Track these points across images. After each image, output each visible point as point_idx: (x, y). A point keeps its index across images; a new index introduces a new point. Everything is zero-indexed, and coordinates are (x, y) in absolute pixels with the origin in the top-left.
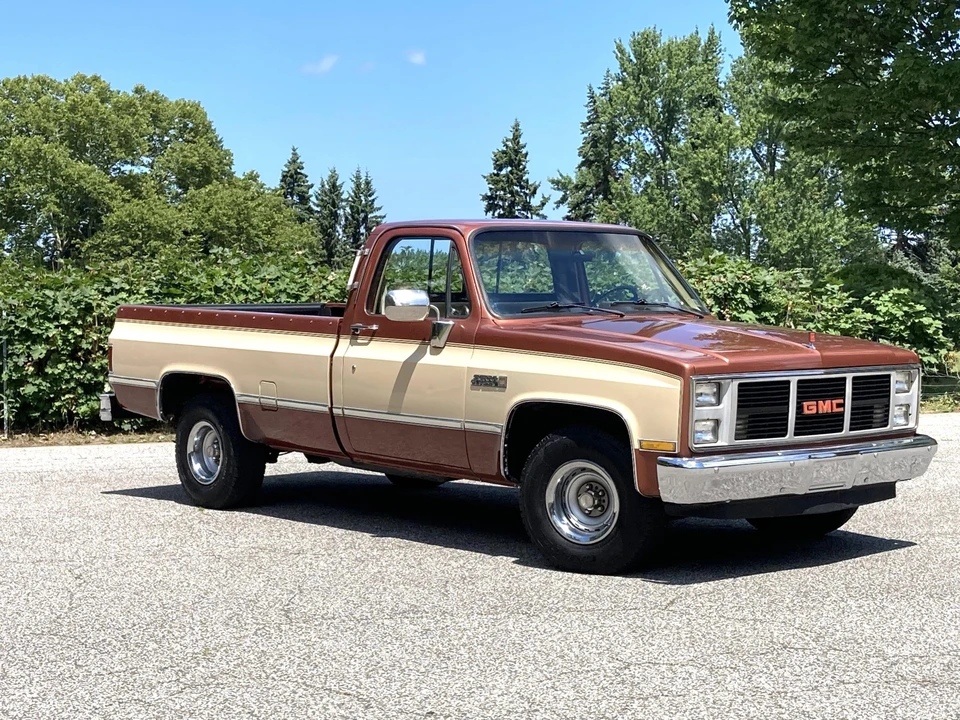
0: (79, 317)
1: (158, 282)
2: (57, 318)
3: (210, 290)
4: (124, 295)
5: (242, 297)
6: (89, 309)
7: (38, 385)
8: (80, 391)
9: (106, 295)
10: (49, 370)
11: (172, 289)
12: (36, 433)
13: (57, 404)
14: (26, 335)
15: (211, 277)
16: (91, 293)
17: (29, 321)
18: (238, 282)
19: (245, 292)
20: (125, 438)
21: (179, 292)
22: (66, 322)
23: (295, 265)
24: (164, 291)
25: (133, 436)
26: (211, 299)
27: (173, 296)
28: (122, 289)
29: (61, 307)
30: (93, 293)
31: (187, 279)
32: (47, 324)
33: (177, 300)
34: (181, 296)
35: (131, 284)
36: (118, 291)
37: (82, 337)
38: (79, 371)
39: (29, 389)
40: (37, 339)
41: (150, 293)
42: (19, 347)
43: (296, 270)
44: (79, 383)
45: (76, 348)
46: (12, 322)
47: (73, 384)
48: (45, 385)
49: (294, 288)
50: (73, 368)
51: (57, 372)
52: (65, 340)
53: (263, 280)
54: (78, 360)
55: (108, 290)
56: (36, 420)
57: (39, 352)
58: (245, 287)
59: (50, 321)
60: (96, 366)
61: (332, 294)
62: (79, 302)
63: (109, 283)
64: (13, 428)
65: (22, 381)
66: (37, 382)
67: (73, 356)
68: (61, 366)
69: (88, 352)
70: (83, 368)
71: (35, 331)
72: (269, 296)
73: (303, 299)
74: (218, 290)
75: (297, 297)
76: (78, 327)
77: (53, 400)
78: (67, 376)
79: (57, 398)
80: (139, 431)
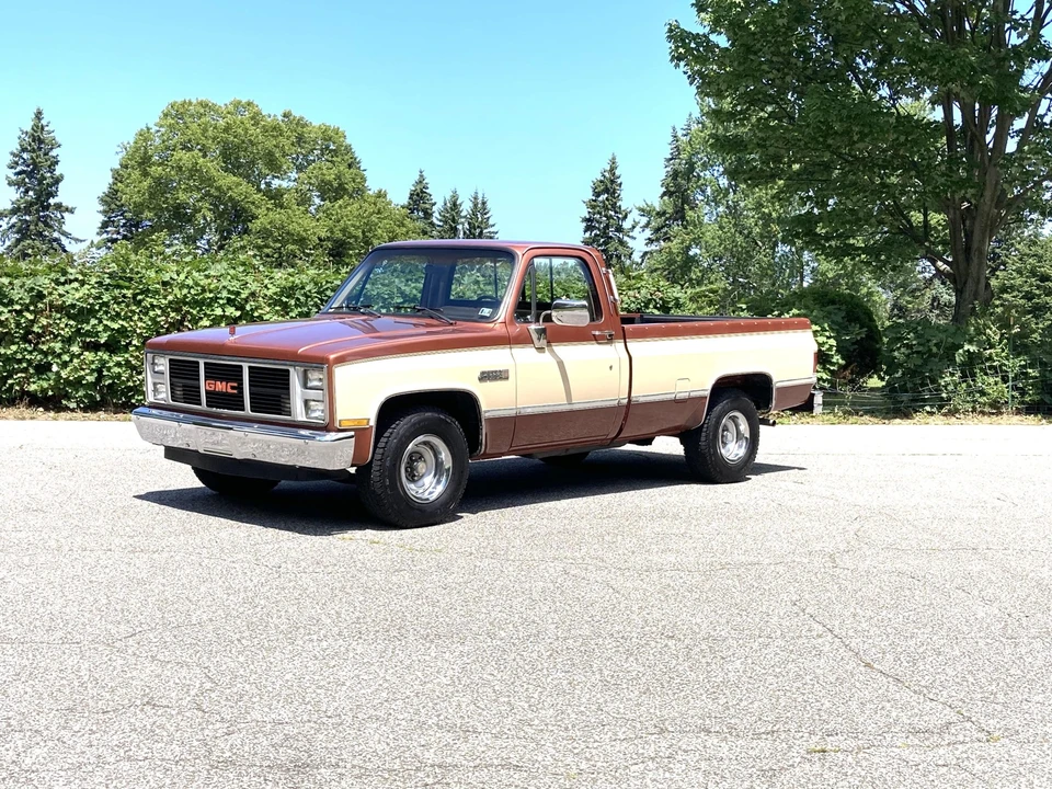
0: (31, 303)
1: (109, 274)
2: (11, 302)
3: (158, 283)
4: (76, 285)
5: (185, 291)
6: (41, 296)
8: (32, 371)
9: (60, 284)
11: (122, 282)
13: (10, 382)
15: (159, 271)
16: (44, 282)
18: (182, 276)
19: (188, 286)
20: (69, 415)
21: (127, 284)
22: (18, 307)
23: (243, 264)
24: (114, 282)
25: (80, 414)
26: (157, 292)
27: (119, 287)
28: (76, 280)
29: (16, 294)
30: (47, 281)
31: (138, 273)
33: (125, 291)
34: (128, 288)
35: (84, 275)
36: (71, 281)
37: (33, 321)
38: (30, 353)
41: (100, 284)
43: (241, 269)
44: (30, 362)
45: (28, 331)
47: (25, 365)
49: (235, 286)
50: (25, 349)
51: (9, 352)
52: (18, 325)
53: (207, 277)
54: (30, 342)
55: (62, 279)
58: (190, 282)
59: (6, 305)
60: (45, 348)
61: (269, 293)
62: (32, 289)
63: (64, 273)
67: (25, 339)
68: (14, 348)
69: (39, 336)
70: (35, 350)
72: (211, 292)
73: (243, 296)
74: (165, 284)
75: (238, 294)
76: (30, 312)
77: (7, 378)
78: (19, 356)
79: (10, 377)
80: (85, 410)
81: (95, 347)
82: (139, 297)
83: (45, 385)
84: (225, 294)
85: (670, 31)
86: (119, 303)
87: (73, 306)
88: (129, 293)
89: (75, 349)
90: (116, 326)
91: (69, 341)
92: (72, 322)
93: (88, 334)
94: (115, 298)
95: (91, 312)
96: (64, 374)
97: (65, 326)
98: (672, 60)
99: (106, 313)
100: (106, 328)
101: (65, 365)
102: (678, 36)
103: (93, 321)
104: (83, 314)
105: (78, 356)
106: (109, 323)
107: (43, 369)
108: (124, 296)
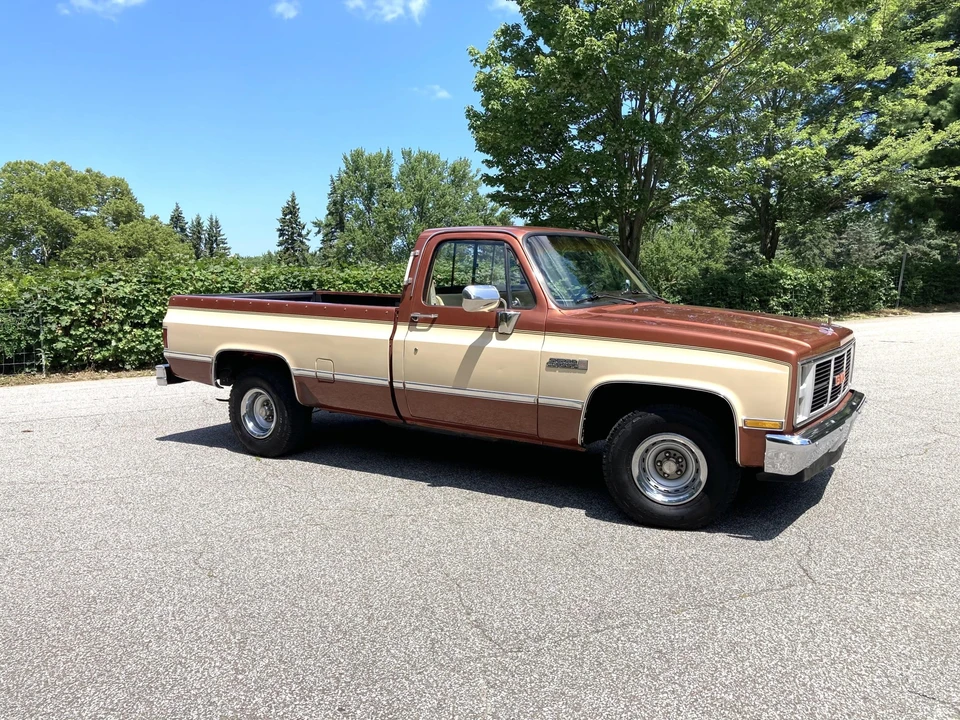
0: (93, 298)
1: (144, 275)
2: (77, 298)
4: (122, 283)
5: (200, 284)
6: (99, 292)
7: (66, 343)
8: (95, 345)
9: (110, 283)
10: (73, 332)
11: (154, 279)
12: (66, 372)
13: (80, 354)
14: (55, 310)
15: (179, 271)
16: (100, 282)
17: (57, 300)
18: (197, 274)
19: (201, 280)
20: (128, 374)
22: (84, 301)
24: (149, 280)
25: (132, 372)
26: (180, 285)
27: (155, 283)
28: (120, 280)
29: (79, 292)
30: (101, 282)
31: (163, 273)
32: (70, 303)
33: (158, 286)
34: (160, 283)
35: (126, 276)
36: (118, 281)
37: (95, 310)
38: (94, 333)
39: (59, 345)
40: (63, 313)
41: (139, 281)
42: (51, 318)
43: (233, 267)
44: (94, 340)
45: (92, 317)
46: (45, 301)
47: (90, 341)
48: (71, 342)
49: (233, 278)
50: (90, 330)
51: (78, 333)
52: (83, 313)
53: (213, 273)
54: (93, 325)
55: (111, 280)
56: (65, 364)
57: (66, 320)
59: (72, 300)
60: (106, 329)
62: (92, 288)
63: (112, 276)
64: (49, 370)
65: (55, 340)
66: (65, 340)
67: (89, 323)
68: (82, 330)
69: (100, 320)
70: (97, 330)
71: (62, 307)
72: (218, 283)
74: (184, 280)
75: (234, 283)
76: (92, 304)
77: (77, 351)
78: (85, 336)
79: (80, 350)
80: (137, 369)
81: (141, 326)
82: (169, 289)
83: (107, 354)
84: (227, 284)
85: (468, 111)
86: (154, 294)
87: (124, 298)
88: (161, 287)
89: (127, 328)
90: (155, 311)
91: (122, 323)
92: (123, 310)
93: (136, 316)
94: (152, 290)
95: (136, 302)
96: (121, 345)
97: (120, 312)
98: (470, 129)
99: (147, 301)
100: (148, 312)
101: (120, 340)
102: (471, 114)
103: (139, 308)
104: (131, 303)
105: (130, 333)
106: (150, 309)
107: (103, 344)
108: (159, 289)
